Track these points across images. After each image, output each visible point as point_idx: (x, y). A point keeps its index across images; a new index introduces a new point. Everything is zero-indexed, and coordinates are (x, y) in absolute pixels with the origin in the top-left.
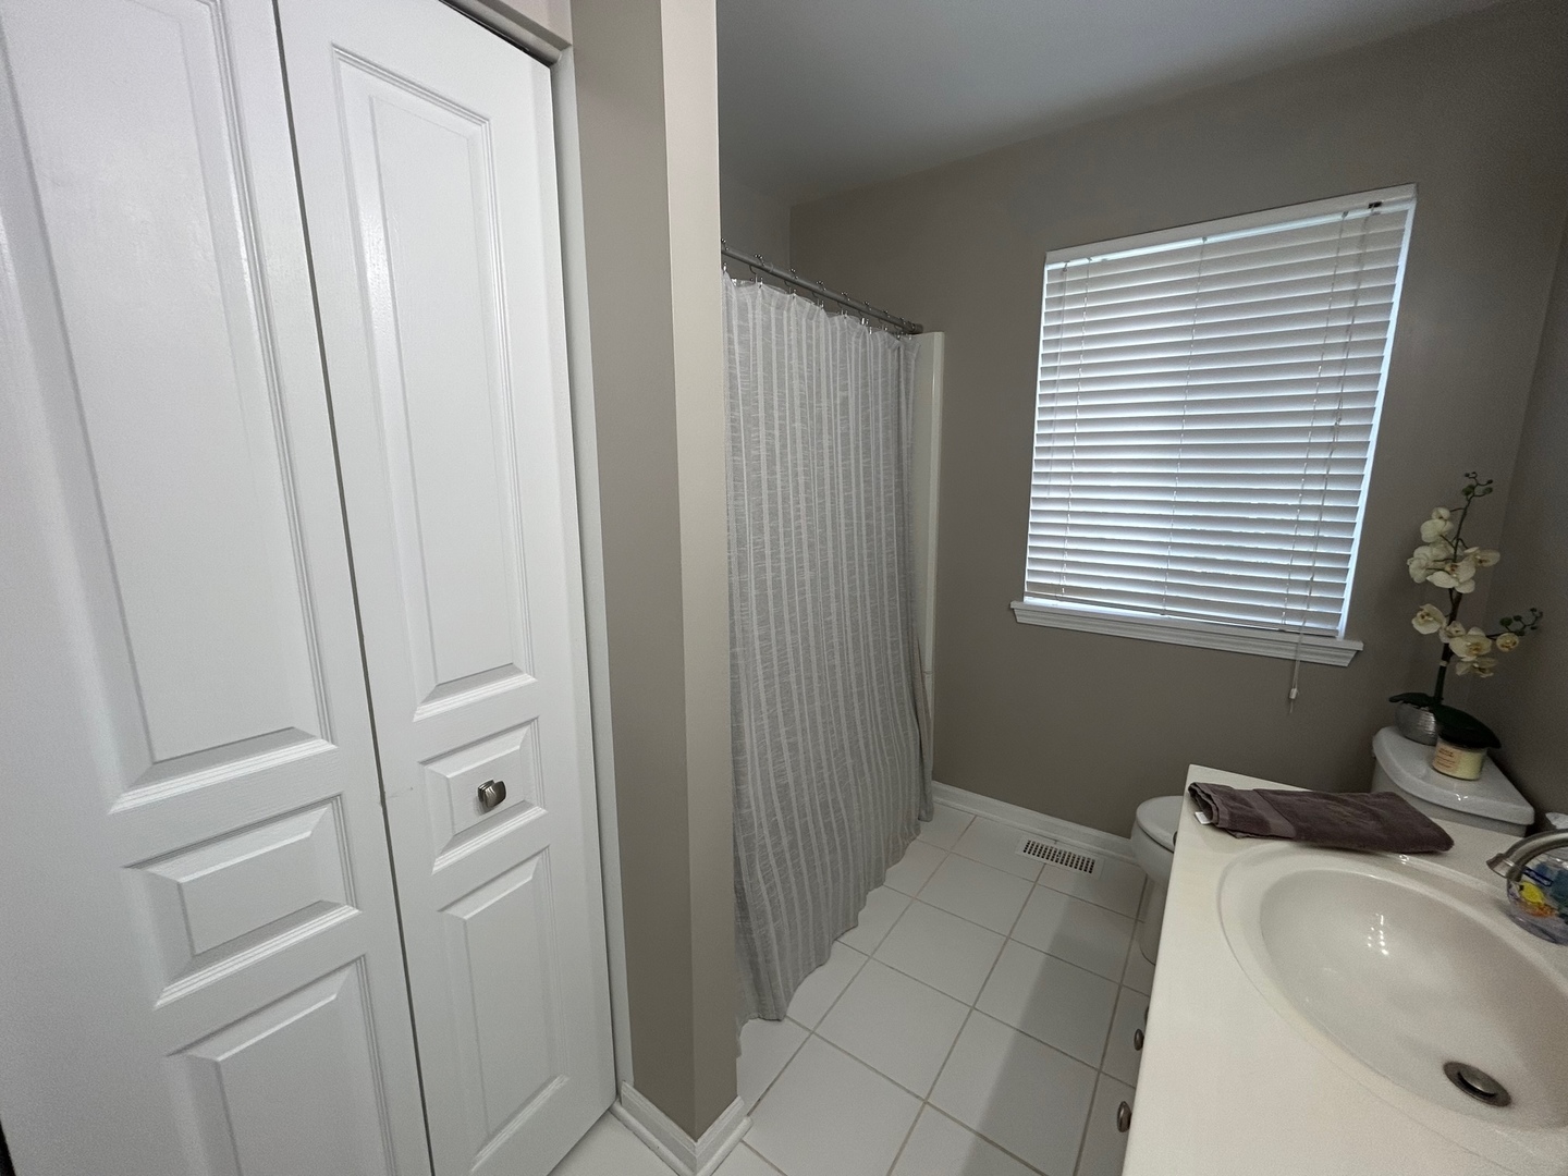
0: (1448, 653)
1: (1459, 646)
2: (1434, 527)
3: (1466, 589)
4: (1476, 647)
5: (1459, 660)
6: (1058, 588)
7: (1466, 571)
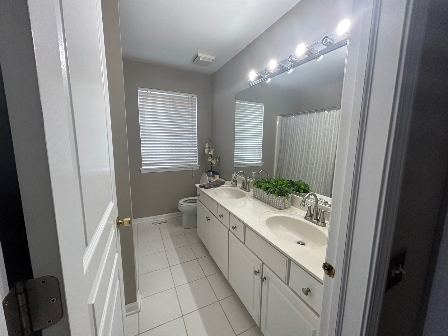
0: (212, 163)
1: (213, 162)
2: (207, 146)
3: (212, 154)
4: (215, 162)
5: (213, 164)
6: (150, 163)
7: (212, 152)
